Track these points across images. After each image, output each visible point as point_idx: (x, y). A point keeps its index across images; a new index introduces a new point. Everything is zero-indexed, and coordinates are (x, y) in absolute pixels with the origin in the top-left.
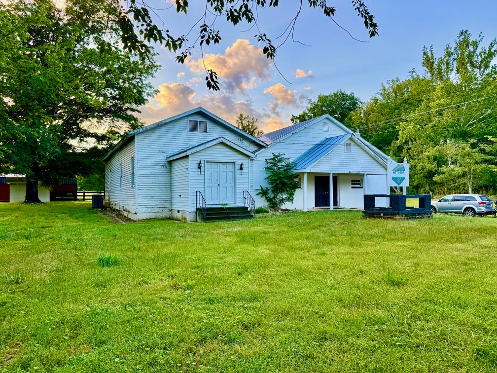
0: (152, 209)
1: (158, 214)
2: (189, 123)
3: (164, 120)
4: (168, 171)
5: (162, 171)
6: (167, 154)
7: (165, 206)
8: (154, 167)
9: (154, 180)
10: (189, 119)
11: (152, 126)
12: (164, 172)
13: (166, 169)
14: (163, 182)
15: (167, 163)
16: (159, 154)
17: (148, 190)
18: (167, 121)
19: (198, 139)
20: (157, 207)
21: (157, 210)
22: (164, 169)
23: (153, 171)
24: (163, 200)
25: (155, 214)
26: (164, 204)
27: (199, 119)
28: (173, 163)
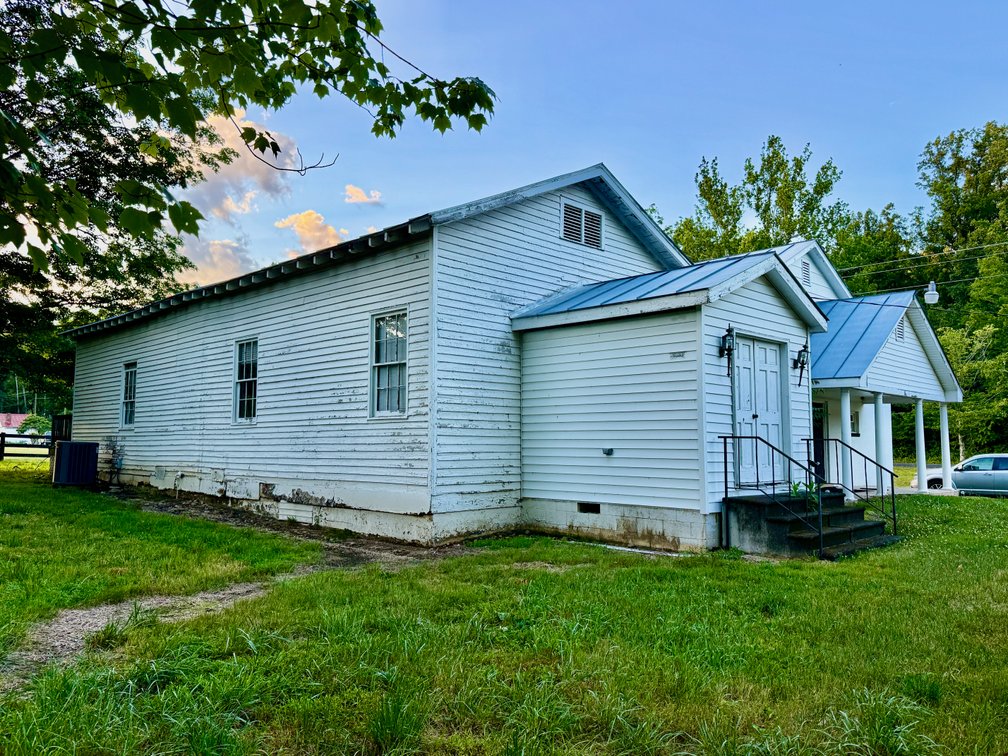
0: (473, 497)
1: (489, 515)
2: (563, 211)
3: (521, 189)
4: (514, 366)
5: (498, 364)
6: (512, 308)
7: (507, 487)
8: (480, 347)
9: (480, 394)
10: (564, 201)
11: (493, 203)
12: (504, 366)
13: (510, 358)
14: (501, 403)
15: (511, 336)
16: (493, 304)
17: (465, 427)
18: (529, 194)
19: (581, 267)
20: (486, 488)
21: (485, 500)
22: (503, 357)
23: (479, 362)
24: (501, 463)
25: (478, 516)
26: (504, 479)
27: (585, 205)
28: (528, 336)
